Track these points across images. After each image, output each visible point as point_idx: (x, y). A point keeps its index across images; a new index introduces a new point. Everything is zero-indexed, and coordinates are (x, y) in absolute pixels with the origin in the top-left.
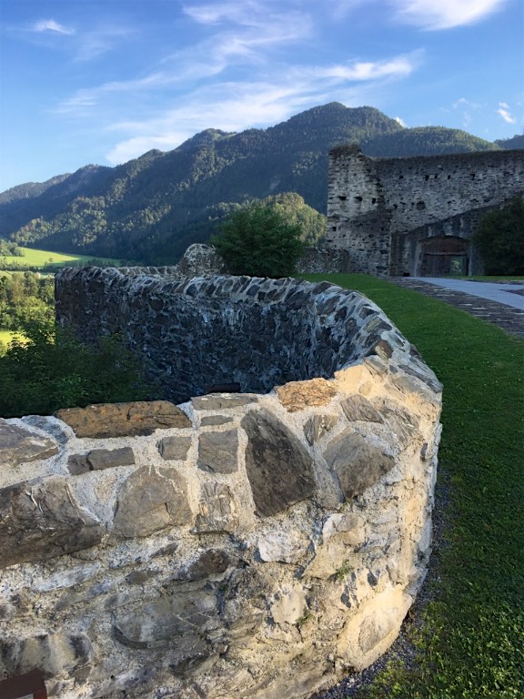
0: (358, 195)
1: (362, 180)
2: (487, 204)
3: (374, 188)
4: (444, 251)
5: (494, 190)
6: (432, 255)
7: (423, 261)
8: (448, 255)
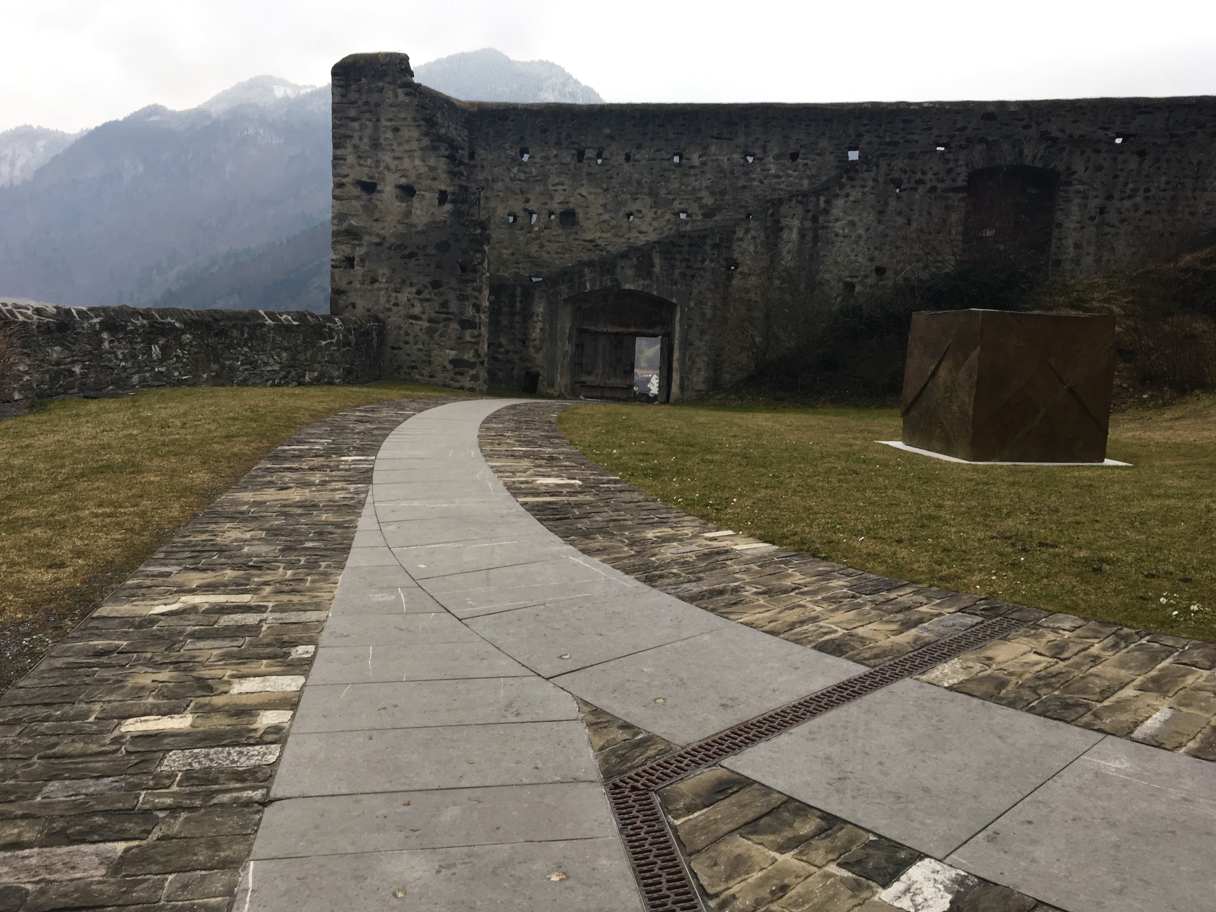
0: (403, 181)
1: (414, 145)
2: (710, 224)
3: (442, 165)
4: (621, 325)
6: (596, 332)
7: (577, 346)
8: (630, 334)
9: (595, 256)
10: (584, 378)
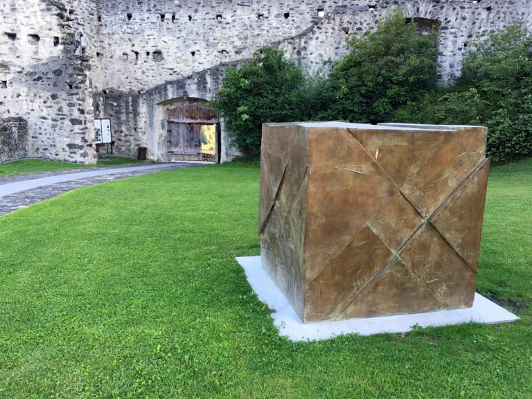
0: (32, 32)
1: (37, 8)
2: (239, 57)
3: (55, 20)
4: (192, 118)
5: (246, 38)
6: (178, 123)
7: (168, 131)
8: (197, 123)
9: (174, 78)
10: (173, 149)
